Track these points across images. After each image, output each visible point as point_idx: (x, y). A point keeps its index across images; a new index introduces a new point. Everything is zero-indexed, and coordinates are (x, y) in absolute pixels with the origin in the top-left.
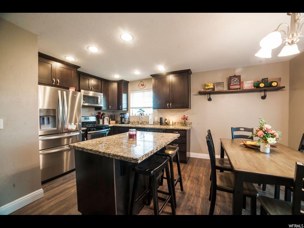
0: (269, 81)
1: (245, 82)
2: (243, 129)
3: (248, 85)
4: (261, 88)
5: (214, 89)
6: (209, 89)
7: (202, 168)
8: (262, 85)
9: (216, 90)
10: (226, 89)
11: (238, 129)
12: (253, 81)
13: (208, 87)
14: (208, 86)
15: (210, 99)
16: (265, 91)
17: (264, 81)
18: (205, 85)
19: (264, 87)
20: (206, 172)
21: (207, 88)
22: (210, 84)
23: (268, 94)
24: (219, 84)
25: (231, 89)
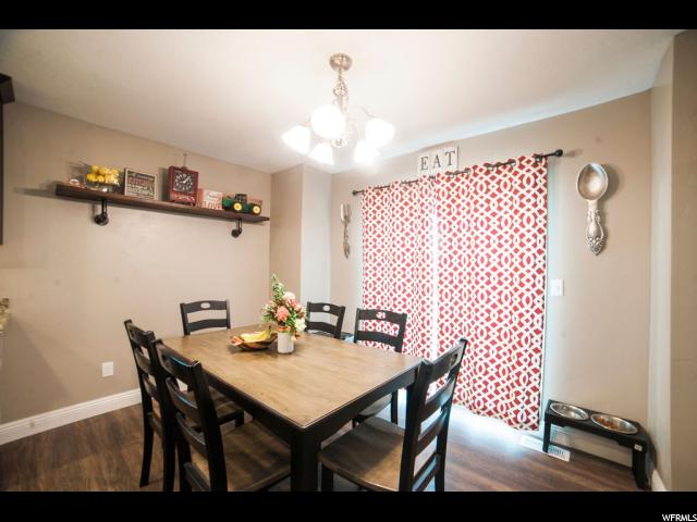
0: (249, 202)
1: (205, 192)
2: (208, 305)
3: (211, 199)
4: (236, 212)
5: (120, 189)
6: (103, 184)
7: (85, 462)
8: (238, 207)
9: (129, 192)
10: (156, 198)
11: (196, 307)
12: (221, 194)
13: (101, 179)
14: (98, 174)
15: (101, 220)
16: (240, 220)
17: (241, 198)
18: (87, 169)
19: (242, 211)
20: (109, 467)
21: (92, 178)
22: (106, 171)
23: (245, 227)
24: (140, 178)
25: (173, 201)
